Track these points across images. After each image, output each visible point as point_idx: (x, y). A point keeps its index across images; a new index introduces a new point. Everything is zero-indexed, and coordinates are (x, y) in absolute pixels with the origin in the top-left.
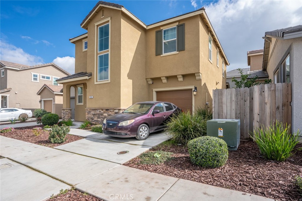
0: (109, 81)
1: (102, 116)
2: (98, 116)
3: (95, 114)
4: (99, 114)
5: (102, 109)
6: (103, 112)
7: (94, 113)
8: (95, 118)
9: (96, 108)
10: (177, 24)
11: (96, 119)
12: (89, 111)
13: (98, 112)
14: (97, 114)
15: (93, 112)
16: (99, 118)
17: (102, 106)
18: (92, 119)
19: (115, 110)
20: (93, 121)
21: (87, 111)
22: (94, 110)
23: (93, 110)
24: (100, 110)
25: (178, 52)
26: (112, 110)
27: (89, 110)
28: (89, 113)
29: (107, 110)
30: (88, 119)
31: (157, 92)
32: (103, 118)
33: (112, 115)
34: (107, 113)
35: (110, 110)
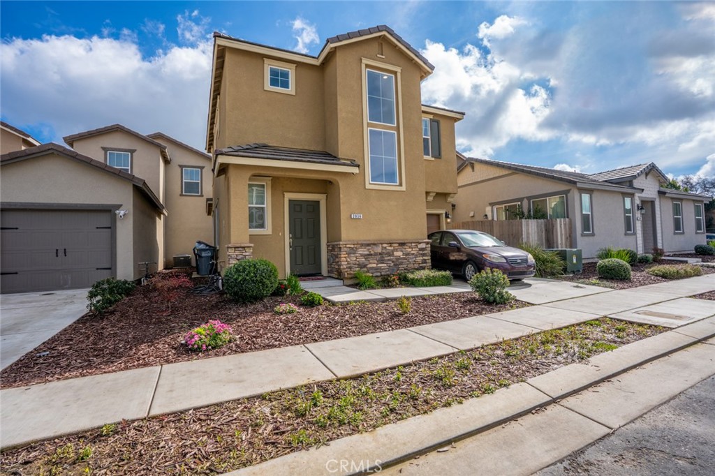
1: (389, 258)
2: (378, 257)
3: (371, 255)
4: (380, 254)
5: (391, 243)
6: (392, 248)
7: (367, 253)
8: (370, 263)
9: (369, 240)
10: (431, 117)
11: (375, 265)
12: (353, 248)
13: (379, 249)
14: (376, 254)
15: (364, 251)
16: (383, 263)
17: (386, 237)
19: (420, 243)
20: (365, 269)
21: (346, 249)
22: (368, 245)
23: (362, 245)
24: (385, 245)
25: (433, 159)
26: (413, 245)
27: (352, 246)
28: (352, 251)
29: (402, 244)
30: (350, 268)
32: (393, 262)
33: (413, 254)
34: (402, 251)
35: (408, 244)
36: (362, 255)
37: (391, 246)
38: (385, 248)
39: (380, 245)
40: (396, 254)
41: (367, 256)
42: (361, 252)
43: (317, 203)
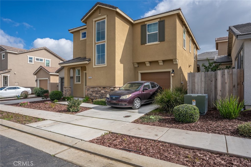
0: (106, 65)
1: (99, 93)
2: (96, 92)
3: (94, 91)
4: (97, 91)
5: (100, 87)
8: (93, 94)
9: (94, 86)
10: (159, 20)
11: (95, 95)
12: (89, 88)
13: (96, 89)
14: (95, 91)
15: (91, 90)
16: (97, 94)
17: (99, 85)
18: (91, 95)
19: (111, 87)
20: (92, 96)
21: (87, 89)
22: (93, 88)
23: (91, 87)
24: (98, 88)
25: (159, 43)
26: (108, 88)
27: (88, 88)
29: (104, 88)
30: (88, 95)
31: (142, 74)
32: (101, 94)
33: (108, 92)
34: (104, 90)
35: (106, 88)
36: (91, 91)
37: (100, 88)
38: (98, 89)
39: (97, 88)
40: (102, 91)
41: (93, 92)
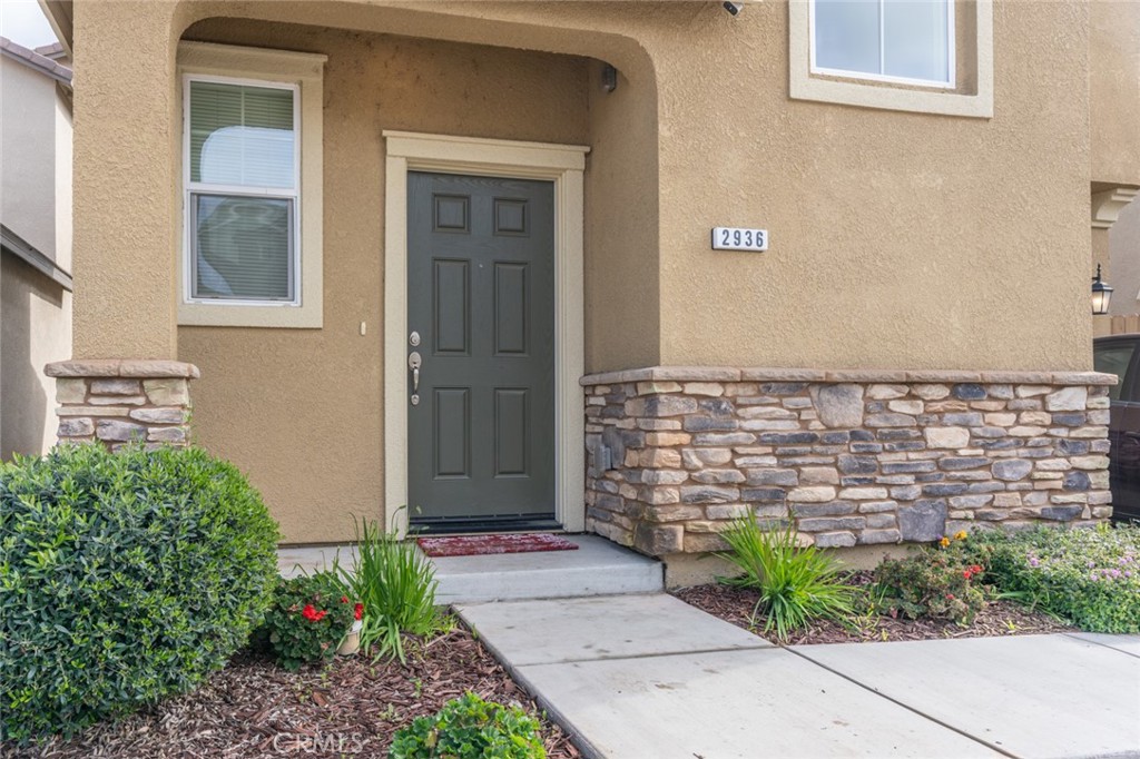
1: (900, 457)
2: (845, 453)
3: (812, 439)
4: (855, 435)
5: (910, 383)
6: (919, 408)
7: (789, 427)
8: (805, 482)
11: (826, 493)
12: (716, 401)
13: (848, 412)
14: (833, 437)
15: (773, 418)
16: (872, 483)
19: (1060, 387)
20: (779, 512)
21: (680, 405)
22: (799, 386)
23: (765, 385)
24: (881, 392)
28: (714, 416)
29: (967, 390)
30: (701, 502)
32: (919, 478)
33: (1022, 442)
34: (966, 425)
35: (998, 392)
36: (761, 439)
37: (911, 397)
38: (884, 405)
39: (859, 391)
40: (938, 436)
42: (756, 425)
43: (543, 189)
